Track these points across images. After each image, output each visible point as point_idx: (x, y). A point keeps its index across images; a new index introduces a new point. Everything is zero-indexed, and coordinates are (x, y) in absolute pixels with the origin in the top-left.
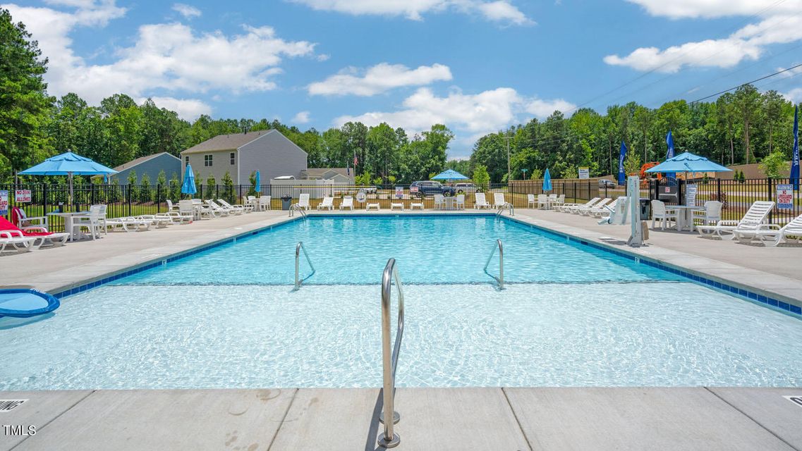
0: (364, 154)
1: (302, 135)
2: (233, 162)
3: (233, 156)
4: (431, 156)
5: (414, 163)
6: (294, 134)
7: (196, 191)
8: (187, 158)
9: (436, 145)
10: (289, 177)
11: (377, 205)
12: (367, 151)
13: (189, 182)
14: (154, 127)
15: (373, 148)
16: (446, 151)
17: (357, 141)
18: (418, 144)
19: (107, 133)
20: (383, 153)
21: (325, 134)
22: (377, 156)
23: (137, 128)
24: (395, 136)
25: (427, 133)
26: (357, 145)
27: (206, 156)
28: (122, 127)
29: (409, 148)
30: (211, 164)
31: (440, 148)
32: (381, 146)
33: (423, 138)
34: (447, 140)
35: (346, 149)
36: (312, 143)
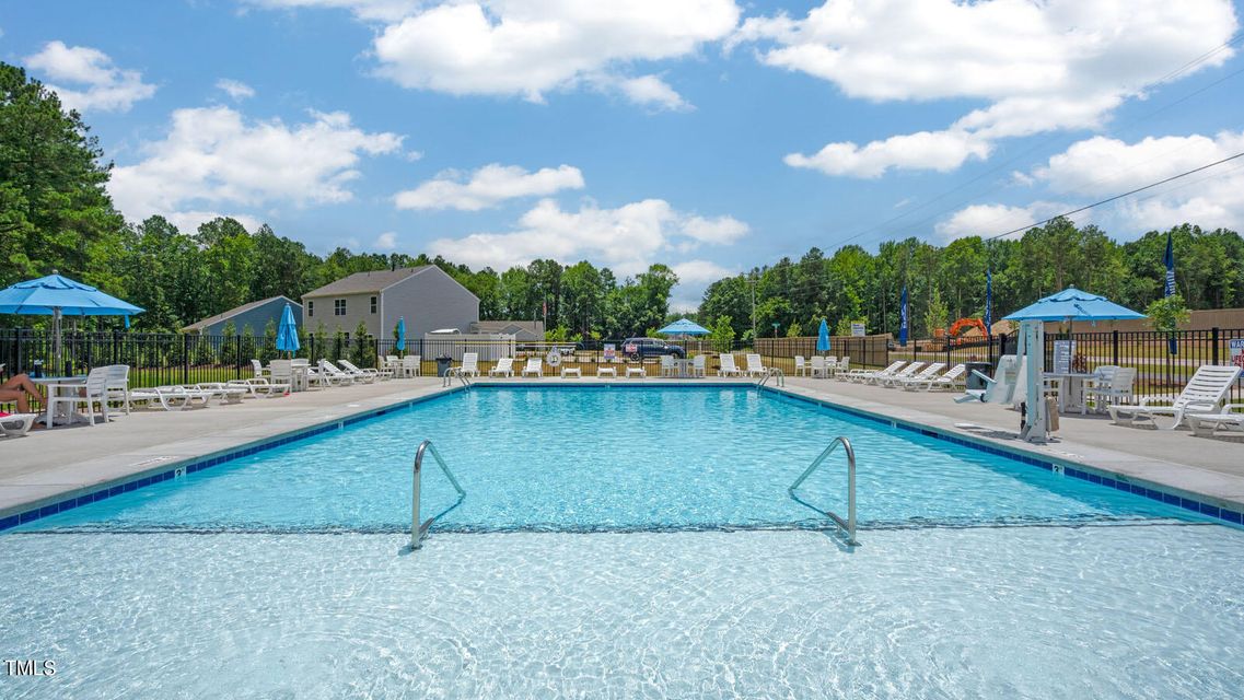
0: (557, 303)
1: (473, 276)
2: (373, 310)
3: (374, 300)
4: (647, 306)
5: (625, 315)
6: (464, 275)
7: (298, 346)
8: (311, 303)
9: (655, 291)
10: (452, 331)
11: (578, 370)
12: (561, 299)
13: (288, 333)
14: (271, 263)
15: (569, 296)
16: (668, 300)
17: (548, 285)
18: (631, 291)
19: (205, 270)
20: (583, 301)
21: (504, 275)
22: (575, 306)
23: (247, 263)
24: (599, 279)
25: (643, 276)
26: (549, 291)
27: (337, 302)
28: (226, 263)
29: (619, 296)
30: (344, 313)
31: (660, 296)
32: (579, 293)
33: (638, 282)
34: (669, 285)
35: (534, 296)
36: (488, 287)
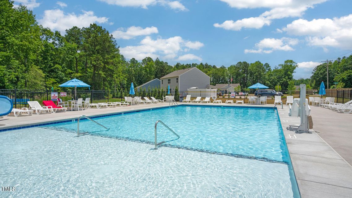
0: (247, 77)
2: (177, 82)
3: (177, 79)
4: (283, 77)
5: (273, 81)
9: (287, 71)
15: (251, 74)
16: (293, 74)
17: (243, 71)
18: (276, 71)
20: (256, 76)
22: (254, 78)
24: (263, 67)
25: (282, 65)
26: (244, 73)
29: (271, 73)
31: (289, 72)
32: (255, 73)
33: (280, 68)
34: (294, 68)
35: (238, 75)
36: (222, 72)
